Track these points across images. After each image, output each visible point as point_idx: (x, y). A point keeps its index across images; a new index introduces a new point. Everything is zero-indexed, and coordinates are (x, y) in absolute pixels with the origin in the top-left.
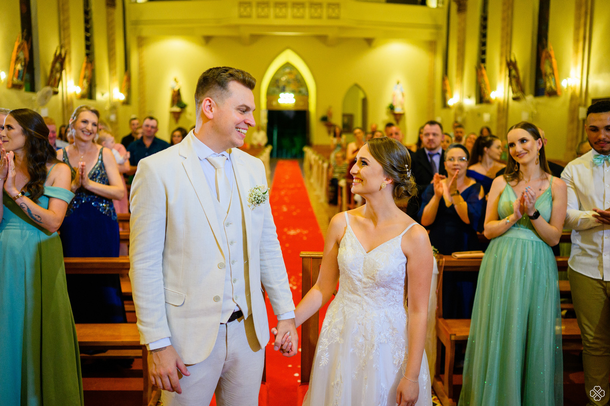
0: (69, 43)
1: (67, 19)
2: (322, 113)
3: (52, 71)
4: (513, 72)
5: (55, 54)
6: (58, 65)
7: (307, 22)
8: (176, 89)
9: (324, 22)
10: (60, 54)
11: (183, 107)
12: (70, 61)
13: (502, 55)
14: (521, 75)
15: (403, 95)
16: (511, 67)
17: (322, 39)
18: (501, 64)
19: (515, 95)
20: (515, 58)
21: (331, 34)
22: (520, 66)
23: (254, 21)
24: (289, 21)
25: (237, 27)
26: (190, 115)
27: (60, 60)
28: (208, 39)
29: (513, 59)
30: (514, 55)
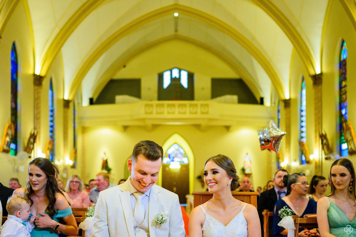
0: (40, 128)
1: (39, 113)
2: (198, 174)
3: (28, 143)
4: (325, 141)
5: (31, 134)
6: (32, 140)
7: (188, 116)
8: (105, 159)
9: (199, 116)
10: (34, 134)
11: (109, 170)
12: (39, 138)
13: (316, 131)
14: (330, 143)
15: (251, 162)
16: (323, 138)
17: (197, 126)
18: (316, 137)
19: (326, 156)
20: (325, 132)
21: (203, 123)
22: (329, 137)
23: (154, 116)
24: (177, 116)
25: (143, 120)
26: (114, 175)
27: (34, 137)
28: (125, 128)
29: (324, 133)
30: (325, 130)
